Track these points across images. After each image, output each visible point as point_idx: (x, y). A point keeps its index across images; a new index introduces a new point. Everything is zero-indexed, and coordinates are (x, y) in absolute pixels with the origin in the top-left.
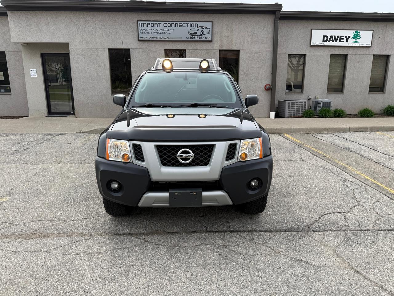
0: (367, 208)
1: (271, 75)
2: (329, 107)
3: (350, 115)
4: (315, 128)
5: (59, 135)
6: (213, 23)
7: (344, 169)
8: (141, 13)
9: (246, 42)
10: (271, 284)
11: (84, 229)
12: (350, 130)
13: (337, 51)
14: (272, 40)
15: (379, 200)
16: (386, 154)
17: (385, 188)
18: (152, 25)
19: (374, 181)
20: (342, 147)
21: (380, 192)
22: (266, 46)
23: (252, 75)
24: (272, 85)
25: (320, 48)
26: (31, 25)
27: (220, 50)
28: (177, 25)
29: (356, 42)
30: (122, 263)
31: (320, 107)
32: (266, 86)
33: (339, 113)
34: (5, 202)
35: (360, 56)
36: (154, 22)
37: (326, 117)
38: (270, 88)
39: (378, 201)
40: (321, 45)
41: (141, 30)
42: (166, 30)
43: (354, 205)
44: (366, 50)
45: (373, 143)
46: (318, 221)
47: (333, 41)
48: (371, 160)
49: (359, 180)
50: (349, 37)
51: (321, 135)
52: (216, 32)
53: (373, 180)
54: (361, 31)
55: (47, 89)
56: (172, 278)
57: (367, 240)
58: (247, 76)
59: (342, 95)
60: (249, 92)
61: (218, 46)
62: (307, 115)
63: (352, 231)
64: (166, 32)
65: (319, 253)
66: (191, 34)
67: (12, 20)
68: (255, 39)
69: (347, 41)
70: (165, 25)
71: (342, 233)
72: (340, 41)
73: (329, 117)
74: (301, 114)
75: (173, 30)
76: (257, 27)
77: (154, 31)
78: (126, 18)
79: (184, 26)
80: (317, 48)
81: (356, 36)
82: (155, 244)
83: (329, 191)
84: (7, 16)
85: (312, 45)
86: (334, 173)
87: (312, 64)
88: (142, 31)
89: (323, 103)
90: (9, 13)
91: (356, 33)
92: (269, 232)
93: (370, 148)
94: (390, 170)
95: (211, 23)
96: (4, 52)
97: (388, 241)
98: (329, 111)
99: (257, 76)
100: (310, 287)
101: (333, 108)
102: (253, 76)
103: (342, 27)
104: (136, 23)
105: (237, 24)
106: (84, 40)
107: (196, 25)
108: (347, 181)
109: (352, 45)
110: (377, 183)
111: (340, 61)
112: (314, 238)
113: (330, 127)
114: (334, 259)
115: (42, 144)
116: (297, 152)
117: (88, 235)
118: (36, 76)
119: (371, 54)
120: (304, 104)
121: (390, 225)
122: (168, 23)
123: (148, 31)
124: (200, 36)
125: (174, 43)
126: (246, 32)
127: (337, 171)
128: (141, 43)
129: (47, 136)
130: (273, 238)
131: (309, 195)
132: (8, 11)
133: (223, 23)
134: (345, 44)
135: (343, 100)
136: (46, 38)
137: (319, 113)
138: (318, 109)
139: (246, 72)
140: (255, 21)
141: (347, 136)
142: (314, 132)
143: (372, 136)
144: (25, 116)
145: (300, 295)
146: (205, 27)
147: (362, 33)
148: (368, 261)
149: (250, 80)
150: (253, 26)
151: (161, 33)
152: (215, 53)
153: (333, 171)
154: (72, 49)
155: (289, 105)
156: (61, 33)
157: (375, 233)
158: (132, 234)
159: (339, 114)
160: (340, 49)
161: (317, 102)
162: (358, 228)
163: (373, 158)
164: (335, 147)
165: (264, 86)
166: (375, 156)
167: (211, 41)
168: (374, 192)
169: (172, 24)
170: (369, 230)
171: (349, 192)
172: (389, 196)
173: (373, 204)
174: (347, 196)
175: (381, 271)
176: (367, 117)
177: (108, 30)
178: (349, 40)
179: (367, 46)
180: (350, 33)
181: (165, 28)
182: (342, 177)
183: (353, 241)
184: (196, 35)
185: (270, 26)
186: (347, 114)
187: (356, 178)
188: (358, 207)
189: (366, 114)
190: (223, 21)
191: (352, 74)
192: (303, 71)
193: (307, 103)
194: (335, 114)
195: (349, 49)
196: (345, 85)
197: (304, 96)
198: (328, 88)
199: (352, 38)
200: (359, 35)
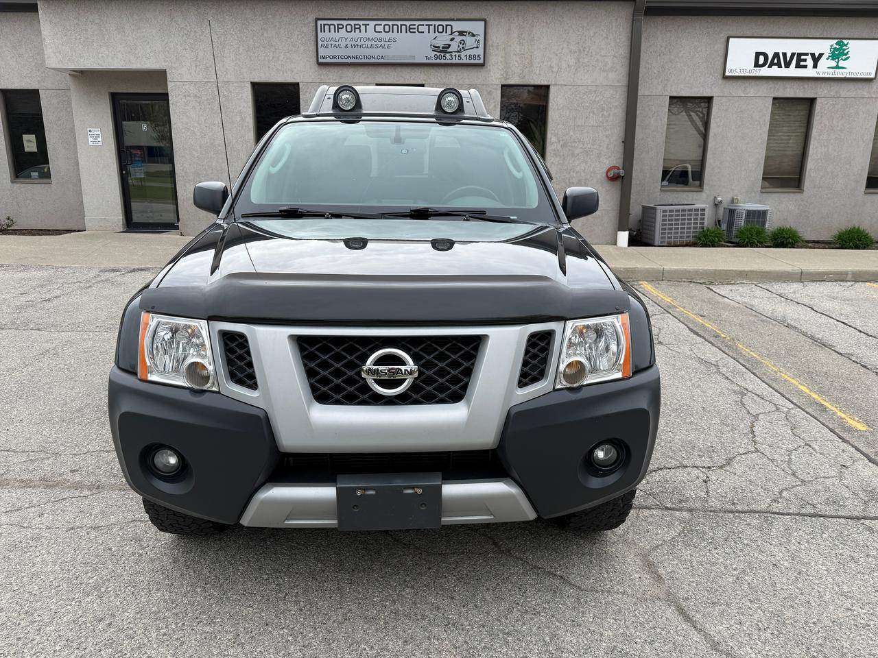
0: (772, 461)
1: (622, 144)
2: (764, 223)
3: (818, 242)
4: (716, 270)
5: (134, 271)
6: (487, 23)
7: (752, 367)
9: (564, 66)
10: (454, 625)
11: (90, 474)
12: (802, 277)
13: (788, 90)
14: (626, 62)
15: (810, 443)
16: (871, 336)
17: (839, 414)
18: (349, 29)
19: (816, 396)
20: (769, 315)
21: (823, 424)
22: (612, 75)
23: (576, 145)
24: (623, 169)
25: (747, 83)
26: (86, 30)
27: (503, 86)
28: (404, 27)
29: (837, 67)
31: (741, 222)
32: (609, 170)
33: (784, 237)
35: (845, 102)
36: (353, 23)
37: (752, 245)
38: (619, 174)
39: (807, 445)
40: (751, 75)
41: (323, 39)
42: (379, 40)
43: (742, 451)
44: (861, 86)
45: (848, 309)
47: (780, 66)
48: (830, 347)
49: (779, 393)
50: (821, 55)
51: (730, 287)
52: (495, 45)
53: (813, 395)
54: (850, 41)
55: (124, 172)
57: (740, 535)
58: (565, 145)
59: (798, 196)
60: (570, 183)
61: (498, 75)
62: (706, 239)
63: (711, 511)
64: (380, 44)
66: (436, 48)
67: (46, 20)
68: (586, 60)
69: (815, 66)
70: (378, 28)
71: (685, 515)
72: (798, 66)
73: (759, 247)
74: (693, 237)
75: (395, 40)
76: (592, 32)
77: (353, 43)
78: (292, 13)
79: (420, 30)
80: (739, 82)
81: (839, 54)
83: (692, 415)
84: (36, 11)
85: (727, 74)
86: (724, 375)
87: (727, 119)
88: (325, 43)
89: (749, 213)
90: (41, 5)
91: (838, 47)
93: (838, 321)
94: (869, 372)
95: (483, 23)
96: (37, 91)
97: (793, 541)
98: (760, 233)
99: (589, 146)
100: (547, 639)
101: (772, 225)
102: (580, 146)
103: (802, 33)
104: (313, 24)
105: (545, 24)
106: (198, 63)
107: (449, 28)
108: (749, 394)
109: (826, 76)
110: (823, 402)
111: (799, 113)
113: (752, 269)
114: (637, 576)
115: (89, 290)
116: (653, 323)
117: (90, 487)
118: (100, 144)
119: (874, 96)
120: (701, 215)
121: (815, 502)
122: (383, 23)
123: (340, 42)
124: (457, 54)
125: (399, 69)
126: (565, 45)
127: (733, 371)
128: (325, 70)
129: (106, 273)
133: (511, 23)
134: (809, 72)
135: (801, 207)
136: (117, 58)
137: (737, 237)
138: (735, 228)
139: (564, 138)
141: (792, 291)
142: (712, 279)
143: (852, 292)
144: (75, 231)
145: (514, 655)
146: (469, 33)
147: (853, 46)
148: (720, 587)
149: (573, 155)
150: (581, 30)
151: (369, 46)
152: (490, 91)
153: (725, 369)
154: (173, 84)
155: (663, 216)
156: (150, 47)
157: (766, 521)
159: (785, 240)
160: (796, 85)
161: (735, 210)
162: (728, 506)
163: (835, 344)
164: (751, 315)
165: (605, 171)
166: (843, 339)
167: (482, 65)
168: (806, 423)
169: (393, 25)
170: (756, 512)
171: (742, 419)
172: (842, 433)
173: (791, 451)
174: (733, 430)
175: (743, 613)
176: (855, 249)
177: (252, 41)
178: (819, 64)
179: (866, 77)
180: (823, 46)
181: (378, 35)
182: (740, 384)
183: (702, 536)
184: (449, 50)
185: (621, 29)
186: (806, 239)
187: (773, 389)
188: (749, 456)
189: (853, 240)
190: (511, 19)
191: (825, 146)
192: (705, 136)
193: (710, 213)
194: (775, 240)
195: (819, 83)
196: (807, 173)
197: (703, 195)
198: (764, 179)
199: (827, 59)
200: (847, 51)
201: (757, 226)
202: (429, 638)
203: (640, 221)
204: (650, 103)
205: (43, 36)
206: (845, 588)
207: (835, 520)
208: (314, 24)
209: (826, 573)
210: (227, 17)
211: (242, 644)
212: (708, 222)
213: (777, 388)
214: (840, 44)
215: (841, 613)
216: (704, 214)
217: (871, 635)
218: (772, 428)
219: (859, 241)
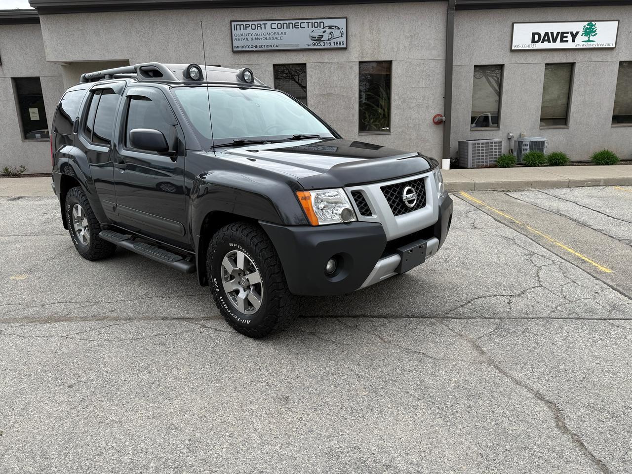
0: (551, 291)
1: (443, 99)
2: (542, 150)
3: (580, 162)
4: (511, 182)
6: (348, 20)
7: (537, 240)
8: (235, 9)
9: (401, 47)
10: (362, 378)
11: (122, 312)
12: (570, 184)
13: (556, 58)
14: (444, 42)
15: (575, 281)
16: (615, 218)
17: (594, 264)
18: (253, 27)
19: (579, 255)
20: (547, 208)
21: (583, 270)
22: (435, 52)
23: (412, 101)
24: (445, 116)
25: (527, 54)
26: (73, 35)
27: (360, 62)
28: (291, 25)
29: (589, 41)
30: (162, 351)
31: (527, 150)
32: (435, 117)
33: (557, 159)
34: (22, 281)
35: (596, 64)
36: (256, 23)
37: (535, 165)
38: (442, 119)
39: (573, 282)
40: (530, 48)
41: (236, 35)
42: (275, 34)
43: (531, 286)
44: (606, 53)
45: (600, 203)
46: (465, 306)
47: (549, 42)
48: (588, 226)
49: (555, 254)
50: (577, 33)
51: (521, 193)
52: (354, 34)
53: (577, 254)
54: (596, 23)
56: (226, 368)
57: (532, 330)
58: (404, 101)
59: (565, 130)
60: (408, 127)
61: (356, 55)
62: (504, 162)
63: (513, 318)
64: (275, 36)
65: (449, 345)
66: (313, 38)
67: (46, 29)
68: (416, 43)
69: (573, 41)
70: (273, 26)
71: (497, 321)
72: (562, 41)
73: (540, 166)
74: (495, 161)
75: (285, 34)
76: (419, 23)
77: (256, 37)
78: (214, 18)
79: (302, 26)
80: (522, 54)
81: (590, 31)
82: (216, 330)
83: (499, 268)
84: (39, 22)
85: (513, 48)
86: (518, 245)
87: (515, 80)
88: (238, 37)
89: (532, 143)
90: (42, 18)
91: (588, 27)
92: (384, 317)
93: (594, 210)
94: (614, 240)
95: (345, 20)
96: (38, 78)
97: (564, 332)
98: (540, 156)
99: (420, 101)
100: (418, 383)
101: (548, 151)
102: (414, 102)
103: (564, 18)
104: (228, 25)
105: (387, 19)
106: (151, 54)
107: (322, 24)
108: (535, 255)
109: (581, 47)
110: (583, 258)
111: (563, 74)
112: (450, 326)
113: (535, 180)
114: (470, 352)
116: (470, 216)
117: (125, 319)
119: (615, 60)
120: (499, 146)
121: (578, 312)
122: (277, 22)
123: (247, 37)
124: (328, 42)
125: (288, 54)
126: (402, 33)
127: (524, 242)
128: (238, 56)
130: (387, 324)
131: (465, 272)
132: (41, 14)
133: (365, 19)
134: (570, 45)
135: (568, 138)
136: (95, 53)
137: (524, 160)
138: (523, 154)
139: (403, 96)
140: (415, 13)
141: (562, 193)
142: (508, 188)
143: (604, 192)
146: (336, 27)
147: (599, 26)
148: (520, 355)
149: (410, 108)
150: (412, 21)
151: (268, 39)
152: (352, 66)
153: (519, 242)
155: (473, 148)
156: (118, 45)
157: (548, 322)
158: (187, 318)
159: (557, 160)
160: (562, 54)
161: (522, 142)
162: (523, 315)
163: (592, 224)
164: (535, 209)
165: (433, 118)
166: (598, 221)
167: (345, 49)
168: (572, 270)
169: (283, 24)
170: (541, 318)
171: (531, 269)
172: (596, 275)
173: (563, 286)
174: (526, 275)
175: (534, 368)
176: (606, 165)
177: (187, 37)
178: (576, 39)
179: (609, 47)
180: (579, 27)
181: (274, 31)
182: (529, 249)
183: (508, 331)
184: (322, 39)
185: (440, 20)
186: (572, 160)
187: (551, 252)
188: (536, 289)
189: (604, 159)
190: (364, 17)
191: (583, 95)
192: (500, 94)
193: (505, 145)
194: (551, 161)
195: (576, 53)
196: (571, 114)
197: (500, 133)
198: (542, 120)
199: (582, 35)
200: (595, 29)
201: (538, 152)
202: (349, 384)
203: (457, 152)
204: (461, 70)
205: (44, 40)
206: (596, 354)
207: (591, 320)
208: (230, 25)
209: (584, 346)
210: (169, 22)
211: (240, 391)
212: (504, 150)
213: (553, 251)
214: (591, 25)
215: (593, 366)
216: (501, 146)
217: (611, 375)
218: (551, 274)
219: (608, 159)
